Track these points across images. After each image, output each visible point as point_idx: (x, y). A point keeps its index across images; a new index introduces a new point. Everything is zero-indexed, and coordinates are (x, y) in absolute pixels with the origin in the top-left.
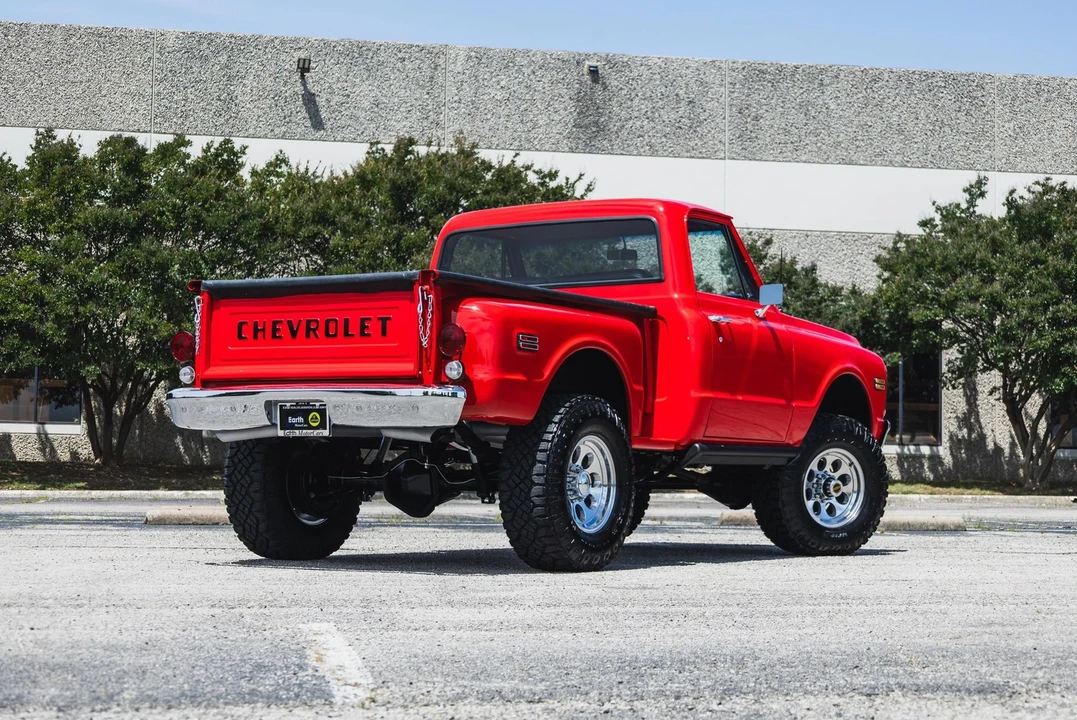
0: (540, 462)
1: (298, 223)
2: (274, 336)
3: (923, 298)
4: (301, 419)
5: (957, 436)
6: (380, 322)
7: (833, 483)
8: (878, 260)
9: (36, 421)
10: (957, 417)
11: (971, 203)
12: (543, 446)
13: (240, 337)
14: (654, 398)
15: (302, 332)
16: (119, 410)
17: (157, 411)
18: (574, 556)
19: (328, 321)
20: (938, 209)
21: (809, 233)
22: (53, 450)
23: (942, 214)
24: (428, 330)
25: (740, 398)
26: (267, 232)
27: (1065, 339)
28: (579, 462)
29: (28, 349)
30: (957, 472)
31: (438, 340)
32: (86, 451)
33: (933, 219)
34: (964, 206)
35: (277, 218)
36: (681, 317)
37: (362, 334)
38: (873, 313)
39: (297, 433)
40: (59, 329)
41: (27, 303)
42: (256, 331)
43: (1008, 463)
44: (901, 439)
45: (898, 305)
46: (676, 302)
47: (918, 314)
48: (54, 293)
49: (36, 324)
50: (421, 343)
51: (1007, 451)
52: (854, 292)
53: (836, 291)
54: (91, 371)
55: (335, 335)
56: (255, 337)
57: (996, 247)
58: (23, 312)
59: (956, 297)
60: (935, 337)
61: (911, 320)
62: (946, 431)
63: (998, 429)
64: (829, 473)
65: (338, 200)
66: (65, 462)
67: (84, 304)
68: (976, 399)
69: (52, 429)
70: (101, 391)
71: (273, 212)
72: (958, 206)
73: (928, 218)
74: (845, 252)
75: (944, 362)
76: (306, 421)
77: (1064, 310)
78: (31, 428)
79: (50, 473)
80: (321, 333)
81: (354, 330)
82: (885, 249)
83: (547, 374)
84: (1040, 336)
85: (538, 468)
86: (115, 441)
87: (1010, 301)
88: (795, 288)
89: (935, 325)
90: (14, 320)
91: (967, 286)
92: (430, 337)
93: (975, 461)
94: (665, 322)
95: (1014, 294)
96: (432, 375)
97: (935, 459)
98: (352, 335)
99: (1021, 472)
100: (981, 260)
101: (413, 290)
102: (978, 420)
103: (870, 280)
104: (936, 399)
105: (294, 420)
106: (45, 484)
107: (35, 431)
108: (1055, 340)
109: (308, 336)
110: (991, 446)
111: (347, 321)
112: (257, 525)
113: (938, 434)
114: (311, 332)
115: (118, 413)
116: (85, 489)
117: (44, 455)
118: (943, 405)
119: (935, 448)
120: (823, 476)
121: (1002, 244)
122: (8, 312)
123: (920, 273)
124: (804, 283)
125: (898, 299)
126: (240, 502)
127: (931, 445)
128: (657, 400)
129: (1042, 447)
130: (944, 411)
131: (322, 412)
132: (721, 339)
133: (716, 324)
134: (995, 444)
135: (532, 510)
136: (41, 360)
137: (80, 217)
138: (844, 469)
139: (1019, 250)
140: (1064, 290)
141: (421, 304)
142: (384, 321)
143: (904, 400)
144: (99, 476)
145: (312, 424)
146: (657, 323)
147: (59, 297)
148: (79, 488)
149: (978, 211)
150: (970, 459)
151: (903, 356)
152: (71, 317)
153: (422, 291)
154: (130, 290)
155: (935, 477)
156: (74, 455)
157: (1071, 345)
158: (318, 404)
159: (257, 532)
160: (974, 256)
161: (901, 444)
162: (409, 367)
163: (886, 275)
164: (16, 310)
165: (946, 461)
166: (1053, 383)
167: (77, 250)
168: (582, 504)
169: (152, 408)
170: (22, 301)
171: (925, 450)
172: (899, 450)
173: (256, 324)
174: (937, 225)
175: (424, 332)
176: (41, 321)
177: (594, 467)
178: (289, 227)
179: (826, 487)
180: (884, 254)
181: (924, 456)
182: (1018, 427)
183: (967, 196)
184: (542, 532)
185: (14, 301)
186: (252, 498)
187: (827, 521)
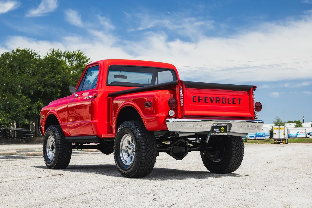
2: (205, 102)
4: (218, 129)
6: (239, 100)
13: (194, 101)
15: (214, 101)
19: (223, 98)
37: (233, 103)
39: (217, 134)
42: (199, 100)
55: (225, 103)
56: (199, 102)
76: (220, 130)
80: (220, 101)
98: (230, 103)
101: (249, 91)
105: (216, 130)
109: (216, 102)
114: (218, 102)
158: (224, 125)
173: (199, 97)
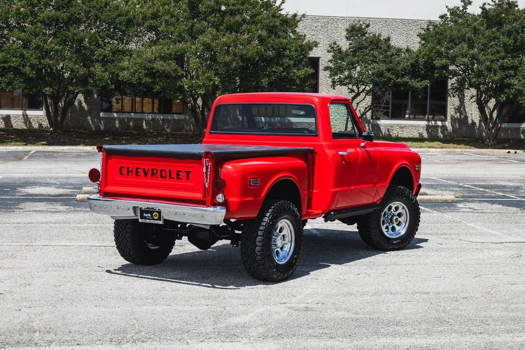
0: (260, 236)
1: (145, 18)
2: (137, 175)
3: (440, 54)
4: (149, 215)
5: (454, 117)
6: (186, 173)
7: (395, 218)
8: (419, 35)
9: (22, 109)
10: (455, 108)
11: (465, 8)
12: (261, 228)
13: (121, 173)
14: (313, 190)
15: (150, 174)
16: (61, 104)
17: (79, 104)
18: (275, 276)
19: (162, 170)
20: (449, 10)
21: (387, 20)
22: (30, 123)
23: (450, 13)
24: (208, 180)
25: (352, 188)
26: (130, 23)
27: (507, 76)
28: (278, 231)
29: (17, 80)
30: (454, 134)
31: (213, 184)
32: (46, 123)
33: (446, 15)
34: (461, 9)
35: (134, 16)
36: (326, 153)
37: (178, 178)
38: (417, 61)
39: (148, 221)
40: (32, 70)
41: (17, 57)
42: (128, 171)
43: (478, 129)
44: (428, 118)
45: (429, 58)
46: (324, 146)
47: (438, 63)
48: (30, 53)
49: (21, 68)
50: (205, 185)
51: (478, 124)
52: (408, 50)
53: (399, 50)
54: (48, 90)
55: (165, 177)
56: (128, 174)
57: (475, 31)
58: (15, 62)
59: (456, 55)
60: (445, 73)
61: (434, 65)
62: (449, 114)
63: (473, 114)
64: (393, 212)
65: (163, 8)
66: (36, 129)
67: (43, 59)
68: (464, 99)
69: (30, 113)
70: (52, 97)
71: (133, 13)
72: (458, 8)
73: (444, 14)
74: (404, 29)
75: (449, 84)
76: (152, 216)
77: (507, 62)
78: (20, 112)
79: (29, 136)
80: (158, 175)
81: (174, 175)
82: (423, 29)
83: (263, 195)
84: (495, 75)
85: (259, 238)
86: (59, 118)
87: (481, 58)
88: (380, 49)
89: (445, 67)
90: (11, 66)
91: (461, 50)
92: (209, 183)
93: (463, 129)
94: (318, 154)
95: (484, 54)
96: (210, 200)
97: (444, 128)
98: (173, 178)
99: (484, 134)
100: (469, 37)
101: (201, 160)
102: (464, 109)
103: (415, 44)
104: (446, 100)
105: (146, 215)
106: (27, 142)
107: (22, 114)
108: (502, 77)
109: (152, 176)
110: (470, 121)
111: (170, 171)
112: (130, 251)
113: (445, 115)
114: (154, 175)
115: (61, 105)
116: (46, 145)
117: (26, 125)
118: (448, 102)
119: (444, 122)
120: (390, 214)
121: (479, 30)
122: (8, 62)
123: (439, 43)
124: (384, 47)
125: (428, 55)
126: (121, 241)
127: (441, 121)
128: (314, 191)
129: (495, 124)
130: (448, 105)
131: (159, 212)
132: (344, 163)
133: (342, 156)
134: (472, 120)
135: (256, 258)
136: (24, 85)
137: (41, 16)
138: (400, 210)
139: (487, 33)
140: (507, 52)
141: (205, 168)
142: (188, 173)
143: (430, 98)
144: (52, 138)
145: (155, 218)
146: (315, 155)
147: (32, 55)
148: (43, 145)
149: (468, 11)
150: (460, 128)
151: (430, 82)
152: (38, 65)
153: (206, 161)
154: (65, 52)
155: (444, 137)
156: (40, 125)
157: (510, 79)
158: (157, 209)
159: (129, 254)
160: (465, 36)
161: (428, 120)
162: (199, 196)
163: (423, 42)
164: (12, 61)
165: (449, 129)
166: (500, 96)
167: (39, 32)
168: (279, 249)
169: (76, 103)
170: (14, 57)
171: (439, 123)
172: (427, 123)
173: (128, 168)
174: (448, 18)
175: (207, 181)
176: (24, 66)
177: (284, 232)
178: (140, 20)
179: (391, 219)
180: (423, 32)
181: (438, 126)
182: (483, 115)
183: (463, 4)
184: (261, 267)
185: (10, 57)
186: (127, 241)
187: (391, 235)
